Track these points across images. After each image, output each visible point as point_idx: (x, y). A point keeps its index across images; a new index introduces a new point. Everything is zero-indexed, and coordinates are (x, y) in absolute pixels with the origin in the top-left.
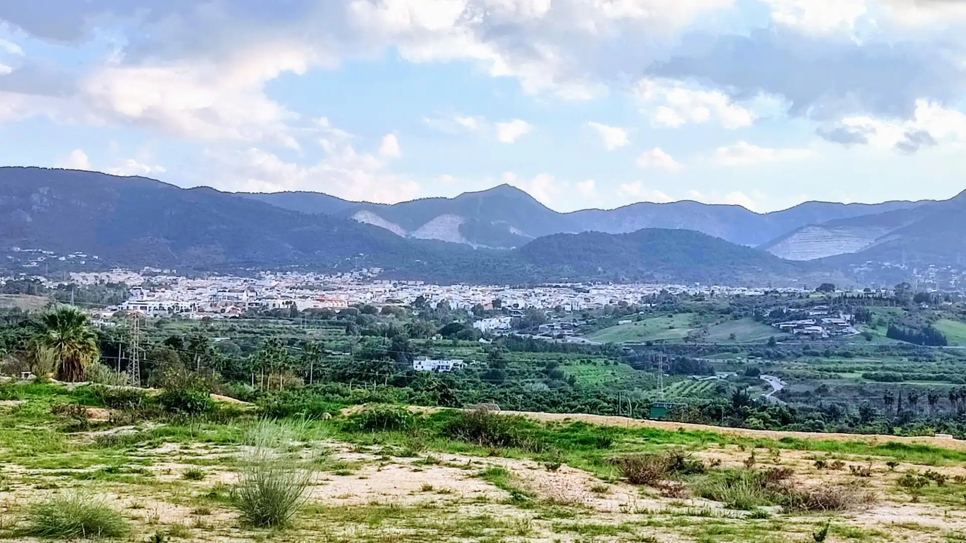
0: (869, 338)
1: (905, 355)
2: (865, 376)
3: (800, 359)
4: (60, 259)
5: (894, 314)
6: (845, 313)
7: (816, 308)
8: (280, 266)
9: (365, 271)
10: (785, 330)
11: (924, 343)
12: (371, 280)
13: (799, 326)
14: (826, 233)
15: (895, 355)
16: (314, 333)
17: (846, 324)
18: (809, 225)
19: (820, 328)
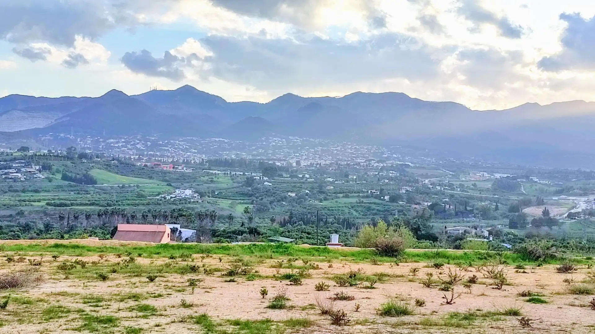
0: (50, 181)
1: (72, 191)
2: (48, 204)
3: (6, 194)
5: (66, 166)
6: (35, 165)
7: (17, 162)
11: (83, 183)
13: (6, 174)
14: (25, 115)
15: (66, 191)
17: (36, 172)
18: (13, 110)
19: (19, 175)
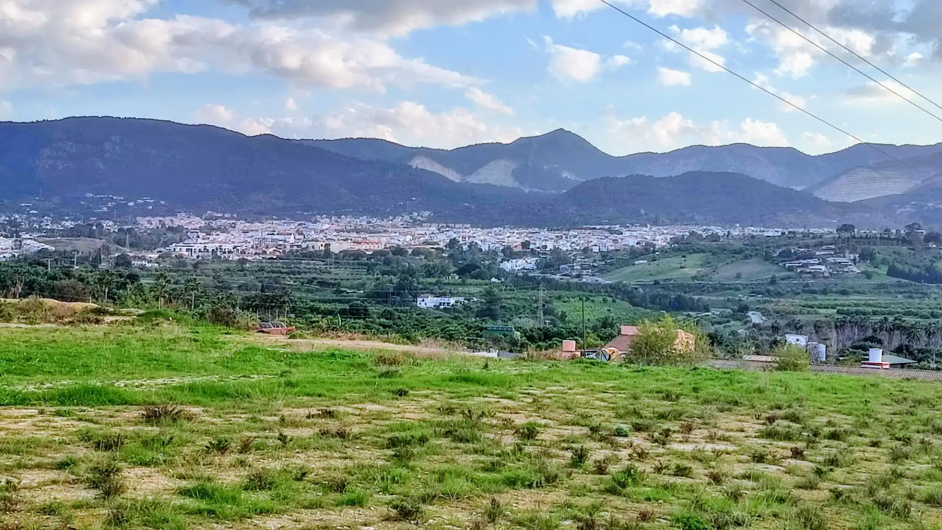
0: (869, 276)
1: (900, 293)
2: (838, 312)
3: (799, 296)
4: (129, 204)
5: (899, 254)
6: (850, 253)
7: (824, 247)
8: (336, 210)
9: (415, 214)
10: (790, 269)
11: (923, 281)
12: (421, 224)
13: (805, 265)
14: (876, 175)
15: (891, 293)
16: (341, 273)
17: (850, 263)
18: (858, 167)
19: (823, 268)
